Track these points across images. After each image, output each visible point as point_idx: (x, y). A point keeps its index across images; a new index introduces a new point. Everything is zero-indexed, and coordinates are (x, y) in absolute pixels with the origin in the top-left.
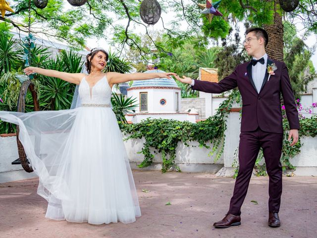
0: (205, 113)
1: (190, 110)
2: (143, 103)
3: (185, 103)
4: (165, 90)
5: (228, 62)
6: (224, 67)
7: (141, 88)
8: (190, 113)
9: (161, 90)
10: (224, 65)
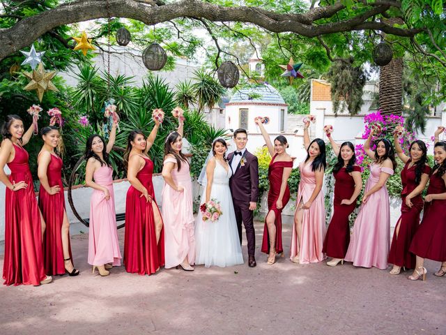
0: (314, 133)
1: (297, 131)
2: (243, 121)
3: (293, 120)
4: (269, 106)
5: (342, 77)
6: (338, 83)
7: (241, 104)
8: (297, 134)
9: (264, 106)
10: (338, 80)
